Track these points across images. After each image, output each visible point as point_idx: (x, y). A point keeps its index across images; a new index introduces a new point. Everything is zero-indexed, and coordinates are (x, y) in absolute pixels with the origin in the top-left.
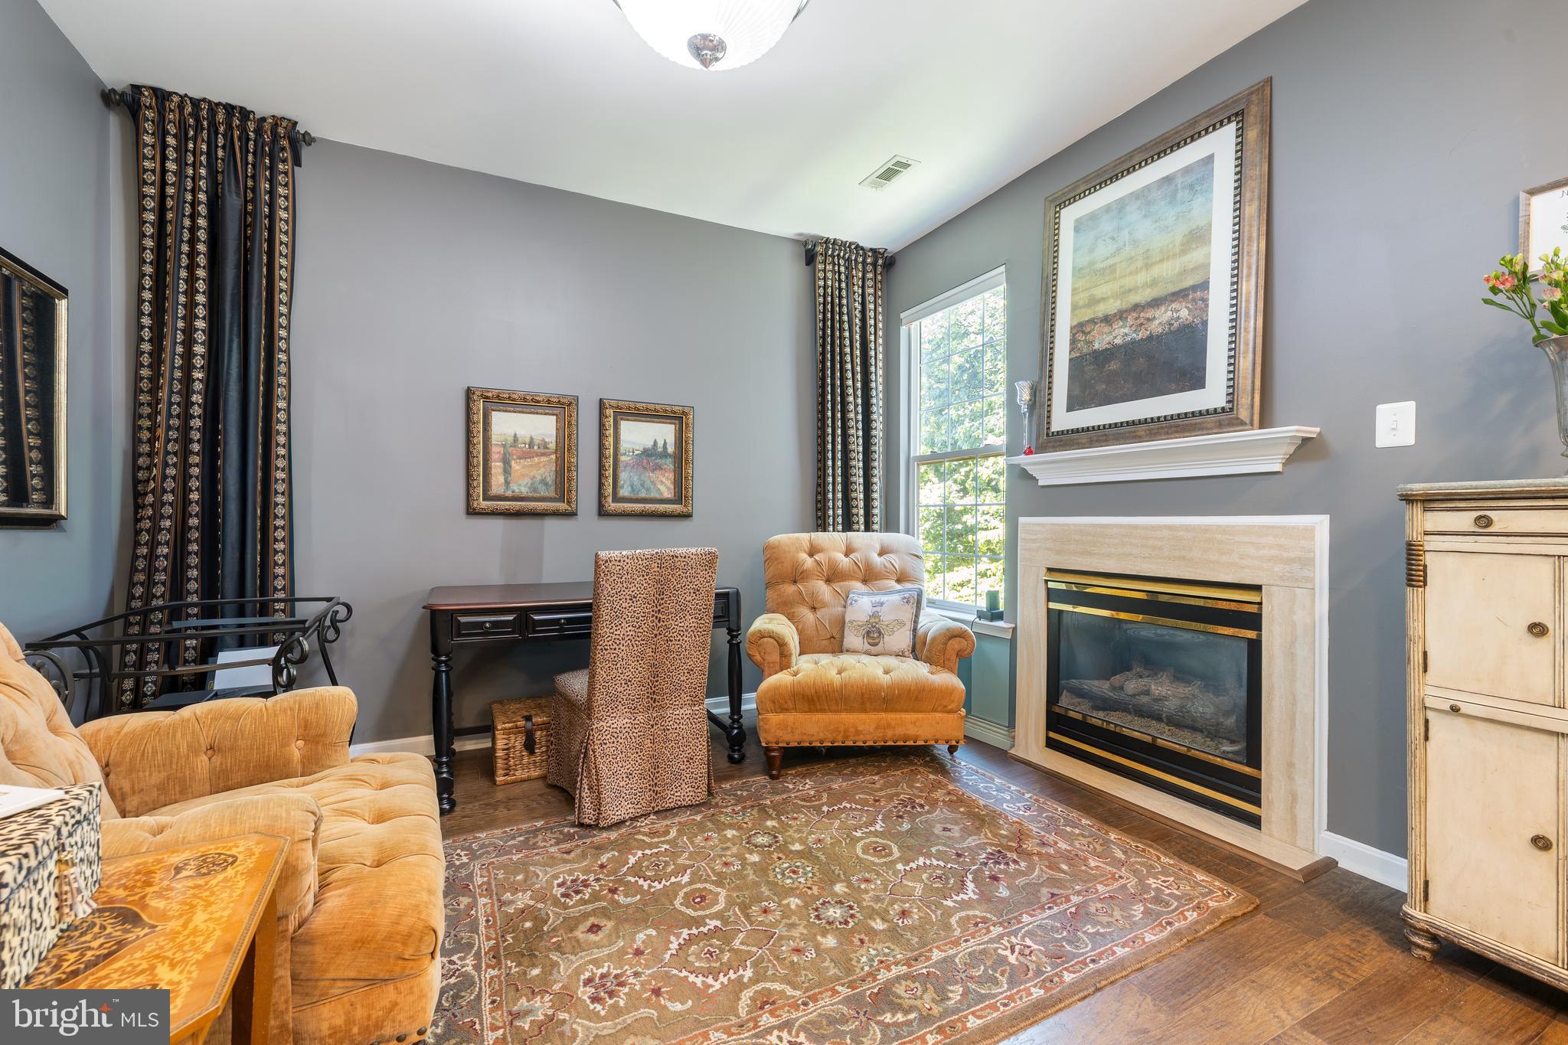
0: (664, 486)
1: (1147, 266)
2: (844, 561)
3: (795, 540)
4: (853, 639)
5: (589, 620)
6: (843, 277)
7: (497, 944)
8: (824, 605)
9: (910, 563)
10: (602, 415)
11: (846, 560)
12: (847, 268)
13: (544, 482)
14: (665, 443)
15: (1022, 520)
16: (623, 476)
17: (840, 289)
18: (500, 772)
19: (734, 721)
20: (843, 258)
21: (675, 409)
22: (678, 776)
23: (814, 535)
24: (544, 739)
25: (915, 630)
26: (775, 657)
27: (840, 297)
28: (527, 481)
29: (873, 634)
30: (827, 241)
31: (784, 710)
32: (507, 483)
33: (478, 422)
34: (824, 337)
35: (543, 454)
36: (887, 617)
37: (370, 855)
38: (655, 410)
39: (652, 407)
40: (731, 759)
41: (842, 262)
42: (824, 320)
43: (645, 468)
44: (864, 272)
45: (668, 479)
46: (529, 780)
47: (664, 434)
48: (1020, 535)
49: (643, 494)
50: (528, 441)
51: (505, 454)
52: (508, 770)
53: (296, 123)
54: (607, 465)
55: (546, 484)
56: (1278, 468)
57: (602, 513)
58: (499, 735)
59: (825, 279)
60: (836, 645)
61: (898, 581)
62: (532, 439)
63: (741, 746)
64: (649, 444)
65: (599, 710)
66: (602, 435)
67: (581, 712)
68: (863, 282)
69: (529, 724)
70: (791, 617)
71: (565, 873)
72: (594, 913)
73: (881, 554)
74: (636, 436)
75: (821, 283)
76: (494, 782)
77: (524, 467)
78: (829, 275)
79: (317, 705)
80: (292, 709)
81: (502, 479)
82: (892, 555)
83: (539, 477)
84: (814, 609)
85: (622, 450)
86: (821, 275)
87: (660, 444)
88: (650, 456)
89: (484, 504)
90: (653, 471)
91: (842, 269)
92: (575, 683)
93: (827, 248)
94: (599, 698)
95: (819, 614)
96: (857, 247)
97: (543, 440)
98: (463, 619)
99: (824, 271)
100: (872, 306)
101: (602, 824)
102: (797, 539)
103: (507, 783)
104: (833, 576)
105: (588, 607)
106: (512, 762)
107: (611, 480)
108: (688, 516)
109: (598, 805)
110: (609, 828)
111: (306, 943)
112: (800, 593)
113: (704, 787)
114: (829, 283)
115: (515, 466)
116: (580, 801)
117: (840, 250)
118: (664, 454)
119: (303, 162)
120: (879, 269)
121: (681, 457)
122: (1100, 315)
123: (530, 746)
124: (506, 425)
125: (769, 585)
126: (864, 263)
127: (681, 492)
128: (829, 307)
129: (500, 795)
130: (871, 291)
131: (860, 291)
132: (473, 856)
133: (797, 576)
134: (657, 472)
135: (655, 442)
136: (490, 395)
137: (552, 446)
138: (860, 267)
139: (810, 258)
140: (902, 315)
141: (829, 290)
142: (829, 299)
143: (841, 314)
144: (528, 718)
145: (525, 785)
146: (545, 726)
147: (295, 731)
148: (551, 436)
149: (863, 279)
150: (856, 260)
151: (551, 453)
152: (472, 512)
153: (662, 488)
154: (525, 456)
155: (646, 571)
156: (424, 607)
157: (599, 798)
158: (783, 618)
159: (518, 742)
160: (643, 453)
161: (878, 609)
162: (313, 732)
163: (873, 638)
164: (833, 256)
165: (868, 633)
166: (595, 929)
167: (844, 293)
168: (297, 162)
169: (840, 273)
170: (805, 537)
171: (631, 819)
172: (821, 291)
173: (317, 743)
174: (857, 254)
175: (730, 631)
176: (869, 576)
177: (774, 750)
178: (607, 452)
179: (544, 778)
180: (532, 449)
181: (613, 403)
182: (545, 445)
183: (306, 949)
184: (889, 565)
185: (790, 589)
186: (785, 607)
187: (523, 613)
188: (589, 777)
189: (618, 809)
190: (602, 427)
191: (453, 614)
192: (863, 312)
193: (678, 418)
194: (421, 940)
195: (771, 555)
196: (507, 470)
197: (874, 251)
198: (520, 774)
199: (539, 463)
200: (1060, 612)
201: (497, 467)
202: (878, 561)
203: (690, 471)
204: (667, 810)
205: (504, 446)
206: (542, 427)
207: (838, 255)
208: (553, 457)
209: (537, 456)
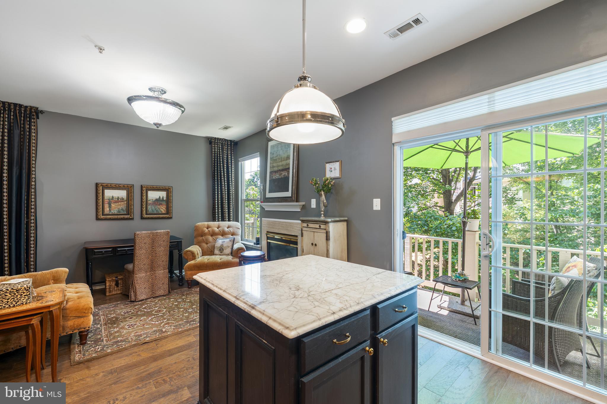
0: (163, 209)
1: (281, 161)
2: (216, 230)
3: (203, 224)
4: (216, 251)
5: (133, 249)
6: (221, 148)
7: (106, 323)
8: (210, 242)
9: (236, 230)
10: (142, 190)
11: (217, 230)
12: (222, 146)
13: (122, 209)
14: (163, 197)
15: (263, 219)
16: (149, 207)
17: (220, 152)
18: (108, 292)
19: (180, 275)
20: (221, 143)
21: (166, 187)
22: (160, 288)
23: (209, 223)
24: (121, 283)
25: (232, 248)
26: (191, 257)
27: (220, 154)
28: (117, 209)
29: (221, 249)
30: (215, 138)
31: (192, 270)
32: (110, 210)
33: (100, 193)
34: (215, 166)
35: (122, 202)
36: (225, 245)
37: (76, 298)
38: (159, 188)
39: (159, 187)
40: (179, 285)
41: (220, 144)
42: (215, 161)
43: (156, 204)
44: (227, 147)
45: (164, 207)
46: (117, 294)
47: (163, 194)
48: (262, 223)
49: (155, 212)
50: (117, 198)
51: (109, 202)
52: (110, 291)
53: (38, 108)
54: (143, 204)
55: (123, 210)
56: (299, 210)
57: (142, 218)
58: (107, 282)
59: (215, 149)
60: (212, 253)
61: (232, 235)
62: (118, 197)
63: (182, 281)
64: (158, 197)
65: (136, 272)
66: (142, 196)
67: (131, 273)
68: (227, 150)
69: (117, 279)
70: (200, 246)
71: (125, 310)
72: (131, 316)
73: (228, 228)
74: (153, 195)
75: (214, 150)
76: (106, 295)
77: (116, 205)
78: (216, 148)
79: (57, 272)
80: (50, 273)
81: (108, 209)
82: (231, 228)
83: (121, 208)
84: (207, 244)
85: (149, 200)
86: (214, 148)
87: (161, 197)
88: (158, 201)
89: (102, 217)
90: (159, 205)
91: (220, 146)
92: (130, 266)
93: (215, 140)
94: (136, 269)
95: (208, 245)
96: (225, 140)
97: (122, 197)
98: (96, 251)
99: (215, 147)
100: (230, 157)
101: (137, 300)
102: (204, 224)
103: (110, 295)
104: (213, 234)
105: (132, 246)
106: (111, 289)
107: (145, 209)
108: (171, 218)
109: (136, 295)
110: (139, 301)
111: (65, 310)
112: (203, 239)
113: (167, 291)
114: (216, 150)
115: (113, 205)
116: (131, 295)
117: (220, 141)
118: (163, 200)
119: (40, 118)
120: (232, 146)
121: (168, 201)
122: (274, 170)
123: (117, 285)
124: (109, 193)
125: (195, 237)
126: (227, 144)
127: (168, 210)
128: (216, 157)
129: (107, 298)
130: (230, 152)
131: (226, 152)
132: (99, 310)
133: (203, 234)
134: (160, 206)
135: (160, 197)
136: (104, 185)
137: (125, 199)
138: (226, 145)
139: (211, 143)
140: (239, 159)
141: (216, 152)
142: (216, 155)
143: (220, 159)
144: (116, 277)
145: (116, 296)
146: (122, 279)
147: (51, 278)
148: (125, 196)
149: (227, 149)
150: (225, 143)
151: (125, 201)
152: (98, 219)
153: (162, 210)
154: (116, 202)
155: (149, 236)
156: (84, 248)
157: (136, 294)
158: (198, 247)
159: (113, 284)
160: (155, 200)
161: (223, 243)
162: (56, 278)
163: (221, 251)
164: (217, 142)
165: (220, 249)
166: (131, 318)
167: (221, 153)
168: (38, 118)
169: (219, 147)
170: (206, 223)
171: (145, 299)
172: (214, 153)
173: (57, 281)
174: (225, 142)
175: (179, 251)
176: (223, 234)
177: (189, 281)
178: (143, 200)
179: (121, 293)
180: (119, 200)
181: (145, 186)
182: (123, 199)
183: (65, 311)
184: (229, 231)
185: (201, 238)
186: (199, 244)
187: (114, 249)
188: (133, 289)
189: (141, 296)
190: (142, 193)
191: (92, 250)
192: (227, 158)
193: (168, 190)
194: (89, 310)
195: (196, 229)
196: (110, 206)
197: (231, 141)
198: (114, 293)
199: (121, 204)
200: (270, 242)
201: (106, 206)
202: (226, 229)
203: (171, 205)
204: (156, 297)
205: (109, 200)
206: (122, 194)
207: (219, 142)
208: (126, 202)
209: (120, 202)
